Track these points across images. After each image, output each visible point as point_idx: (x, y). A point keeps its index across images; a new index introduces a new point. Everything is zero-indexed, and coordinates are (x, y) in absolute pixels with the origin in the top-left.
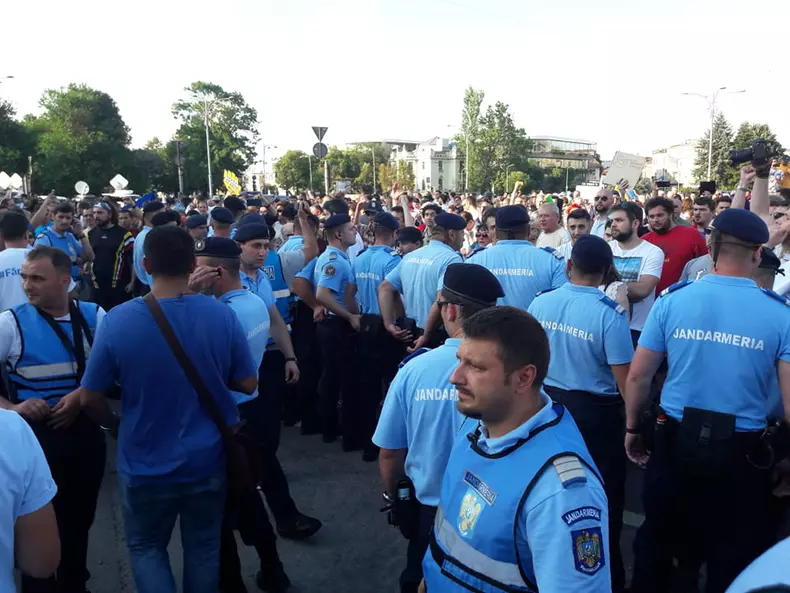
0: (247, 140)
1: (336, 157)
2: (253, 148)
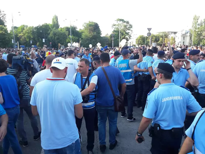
1: (153, 36)
2: (131, 35)
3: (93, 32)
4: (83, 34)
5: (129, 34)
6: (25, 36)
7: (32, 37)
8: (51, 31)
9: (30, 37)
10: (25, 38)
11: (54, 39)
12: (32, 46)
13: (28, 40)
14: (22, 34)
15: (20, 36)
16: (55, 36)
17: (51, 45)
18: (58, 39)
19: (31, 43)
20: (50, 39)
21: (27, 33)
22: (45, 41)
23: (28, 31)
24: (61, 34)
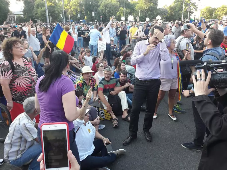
0: (195, 3)
1: (224, 8)
2: (197, 6)
3: (149, 3)
4: (137, 5)
5: (195, 4)
6: (72, 9)
7: (79, 10)
8: (101, 2)
9: (78, 10)
10: (72, 11)
11: (105, 12)
12: (81, 20)
13: (74, 13)
14: (68, 7)
15: (66, 9)
16: (107, 8)
17: (101, 19)
18: (109, 12)
19: (79, 16)
20: (100, 12)
21: (74, 5)
22: (95, 14)
23: (75, 3)
24: (113, 6)
